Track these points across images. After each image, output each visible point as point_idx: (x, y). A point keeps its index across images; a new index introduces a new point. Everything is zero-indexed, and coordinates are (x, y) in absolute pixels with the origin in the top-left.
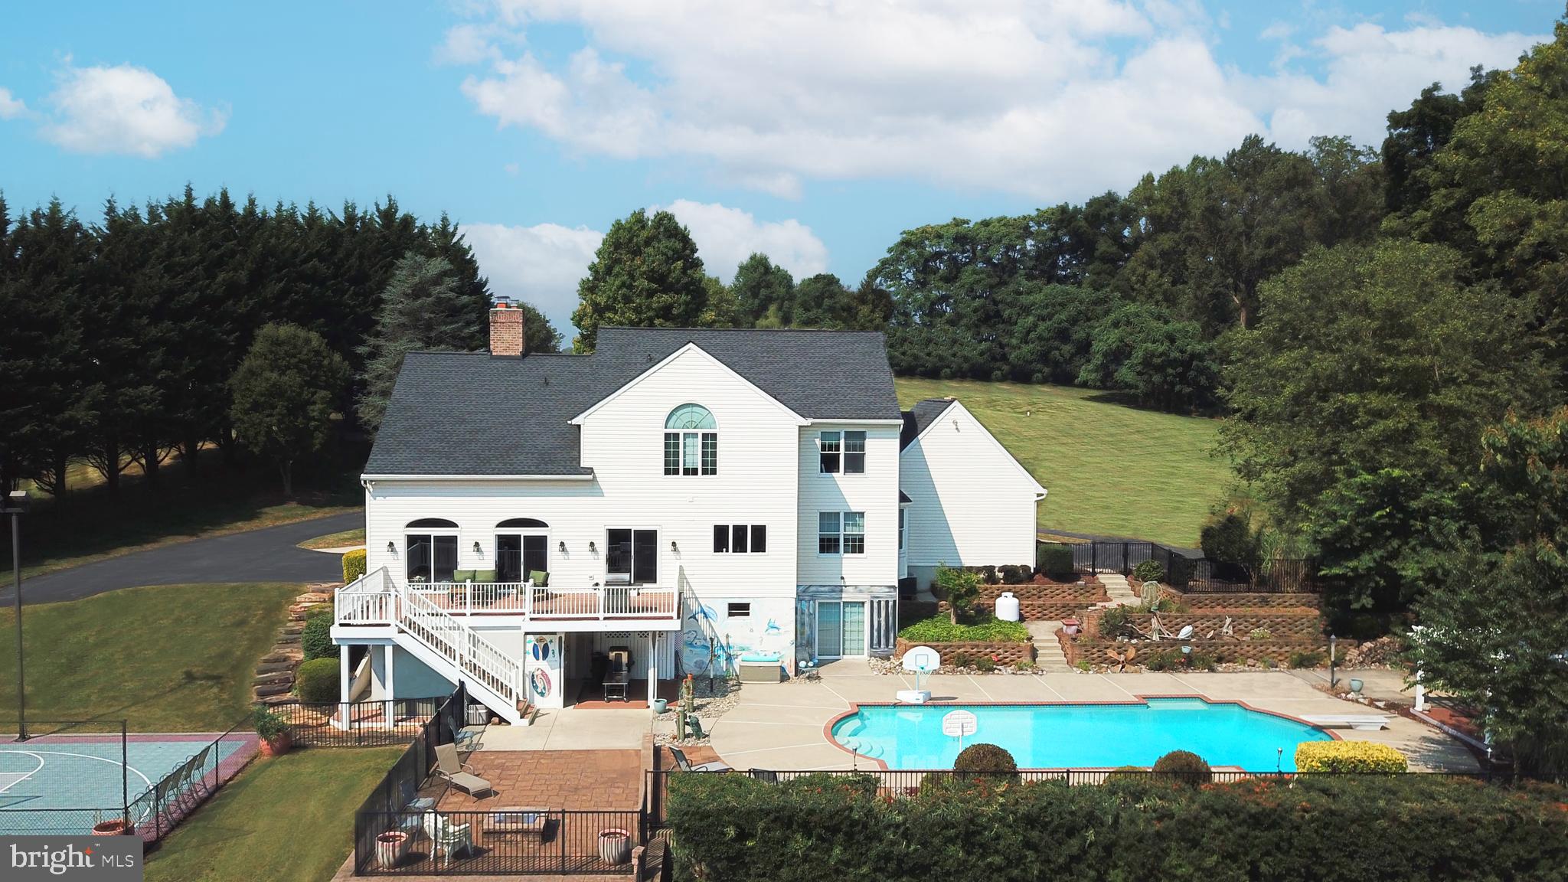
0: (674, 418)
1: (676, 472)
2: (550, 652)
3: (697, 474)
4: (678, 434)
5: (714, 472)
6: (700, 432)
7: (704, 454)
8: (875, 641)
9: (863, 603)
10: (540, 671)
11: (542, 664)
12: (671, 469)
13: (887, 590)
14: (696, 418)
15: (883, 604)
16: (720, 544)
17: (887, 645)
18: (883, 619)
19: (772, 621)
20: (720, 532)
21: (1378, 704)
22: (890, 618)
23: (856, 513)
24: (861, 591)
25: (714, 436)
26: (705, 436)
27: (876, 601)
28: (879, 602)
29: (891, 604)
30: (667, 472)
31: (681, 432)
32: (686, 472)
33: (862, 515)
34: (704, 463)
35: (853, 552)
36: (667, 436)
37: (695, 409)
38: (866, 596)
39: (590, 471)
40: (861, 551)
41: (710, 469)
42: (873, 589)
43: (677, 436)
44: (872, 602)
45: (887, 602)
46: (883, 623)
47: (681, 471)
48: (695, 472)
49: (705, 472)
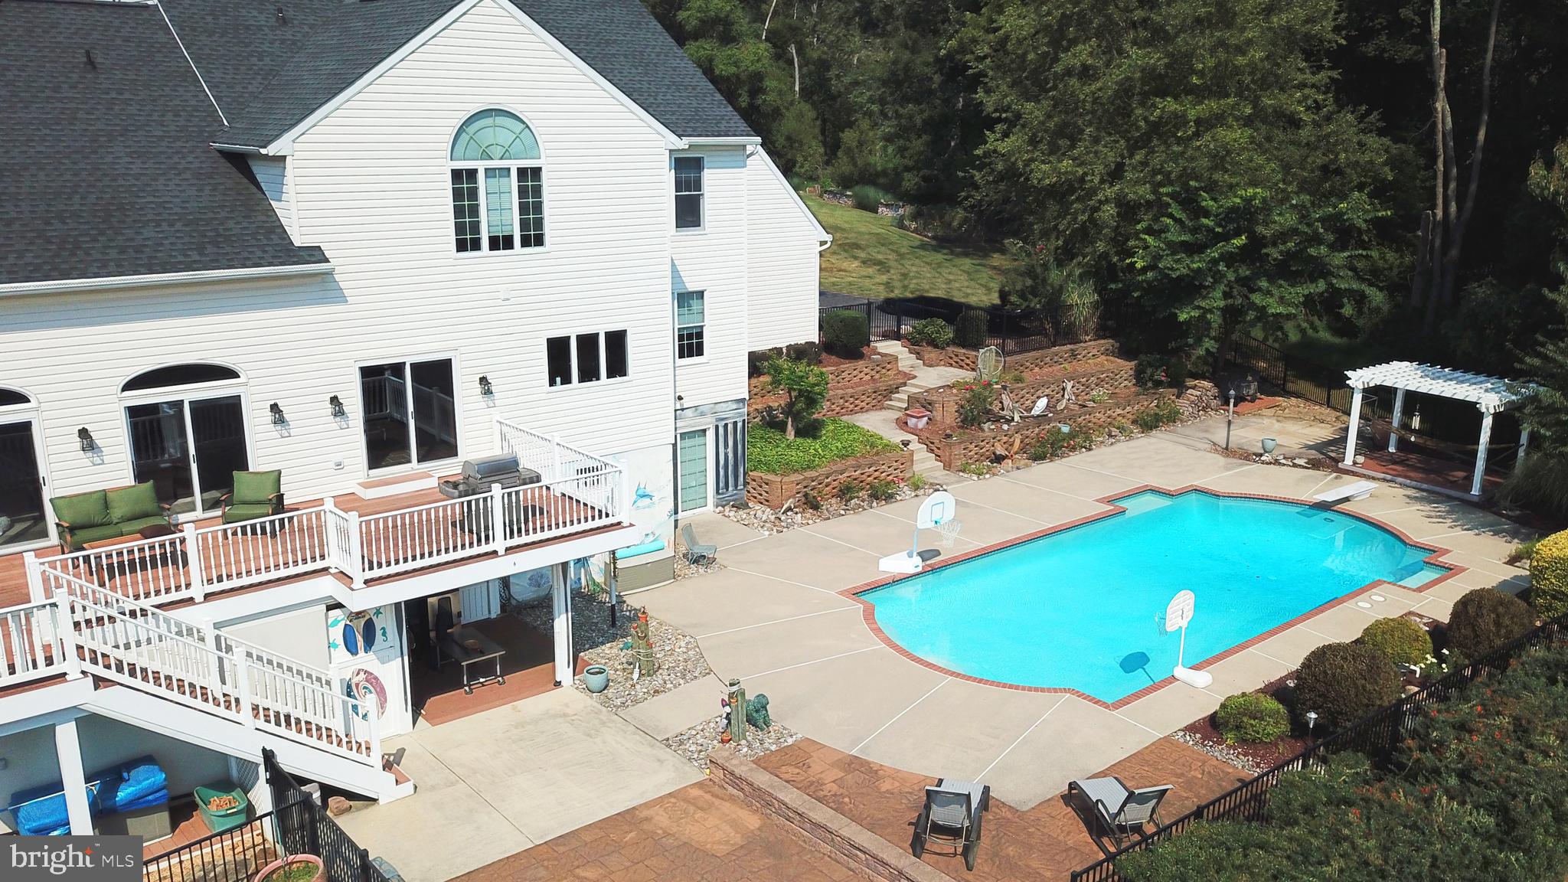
0: (464, 137)
1: (476, 245)
2: (379, 633)
3: (512, 247)
4: (476, 171)
5: (539, 241)
6: (514, 165)
7: (523, 209)
8: (721, 485)
9: (704, 431)
10: (362, 676)
11: (366, 660)
12: (467, 241)
13: (735, 406)
14: (504, 137)
15: (730, 427)
16: (558, 371)
17: (736, 485)
18: (730, 450)
19: (642, 486)
20: (557, 349)
21: (1297, 461)
22: (740, 447)
23: (693, 293)
24: (702, 414)
25: (536, 172)
26: (522, 172)
27: (721, 424)
28: (726, 425)
29: (740, 425)
30: (461, 246)
31: (481, 166)
32: (495, 243)
33: (700, 295)
34: (524, 225)
35: (690, 355)
36: (457, 175)
37: (500, 120)
38: (709, 420)
39: (315, 254)
40: (700, 353)
41: (533, 237)
42: (719, 408)
43: (472, 174)
44: (717, 427)
45: (735, 423)
46: (731, 456)
47: (485, 243)
48: (507, 243)
49: (526, 242)
